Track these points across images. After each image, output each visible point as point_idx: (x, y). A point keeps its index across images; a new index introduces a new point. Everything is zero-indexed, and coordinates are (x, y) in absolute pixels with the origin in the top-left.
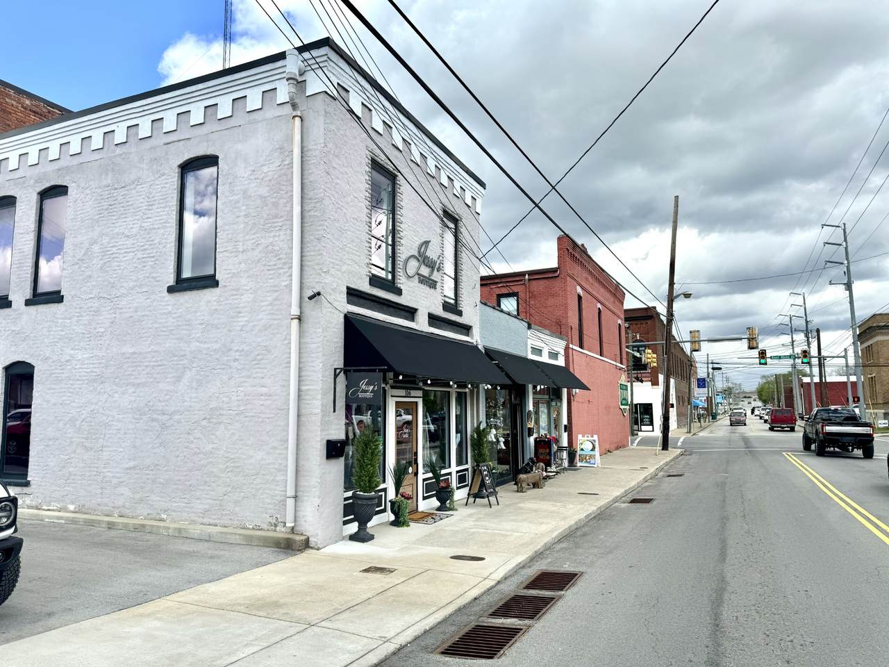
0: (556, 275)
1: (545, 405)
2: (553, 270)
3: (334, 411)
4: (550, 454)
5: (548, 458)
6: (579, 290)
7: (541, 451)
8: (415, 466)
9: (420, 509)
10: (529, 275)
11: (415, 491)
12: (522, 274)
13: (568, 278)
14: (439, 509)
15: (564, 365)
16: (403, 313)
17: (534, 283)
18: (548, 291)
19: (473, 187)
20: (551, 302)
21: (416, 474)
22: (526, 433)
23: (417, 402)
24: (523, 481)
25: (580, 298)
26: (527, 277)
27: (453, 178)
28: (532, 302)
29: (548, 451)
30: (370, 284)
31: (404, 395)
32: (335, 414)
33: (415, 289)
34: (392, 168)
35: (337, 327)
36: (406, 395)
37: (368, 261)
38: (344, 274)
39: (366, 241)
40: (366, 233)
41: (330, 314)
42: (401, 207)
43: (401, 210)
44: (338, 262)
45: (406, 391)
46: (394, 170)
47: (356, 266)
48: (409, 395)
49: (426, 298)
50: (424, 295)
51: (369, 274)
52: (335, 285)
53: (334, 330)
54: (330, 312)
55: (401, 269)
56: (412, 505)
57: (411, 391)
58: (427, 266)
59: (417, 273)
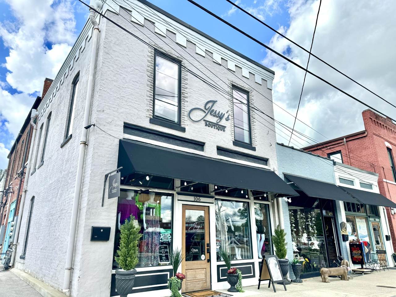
0: (365, 135)
1: (364, 220)
2: (363, 133)
3: (103, 206)
4: (362, 254)
5: (361, 257)
6: (387, 144)
7: (354, 252)
8: (207, 255)
9: (213, 289)
10: (346, 138)
11: (208, 274)
12: (342, 139)
13: (374, 136)
14: (229, 290)
15: (380, 193)
16: (191, 145)
17: (350, 143)
18: (361, 147)
19: (261, 73)
20: (364, 153)
21: (209, 261)
22: (341, 238)
23: (209, 207)
24: (325, 273)
25: (389, 150)
26: (345, 140)
27: (241, 67)
28: (351, 155)
29: (360, 252)
30: (150, 123)
31: (193, 200)
32: (103, 208)
33: (202, 130)
34: (176, 56)
35: (110, 147)
36: (195, 200)
37: (148, 108)
38: (121, 114)
39: (147, 96)
40: (147, 91)
41: (103, 138)
42: (186, 79)
43: (186, 81)
44: (115, 106)
45: (195, 197)
46: (178, 57)
47: (135, 110)
48: (198, 201)
49: (214, 136)
50: (212, 134)
51: (149, 116)
52: (110, 120)
53: (106, 149)
54: (103, 137)
55: (185, 116)
56: (205, 284)
57: (201, 198)
58: (214, 116)
59: (203, 120)
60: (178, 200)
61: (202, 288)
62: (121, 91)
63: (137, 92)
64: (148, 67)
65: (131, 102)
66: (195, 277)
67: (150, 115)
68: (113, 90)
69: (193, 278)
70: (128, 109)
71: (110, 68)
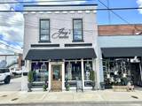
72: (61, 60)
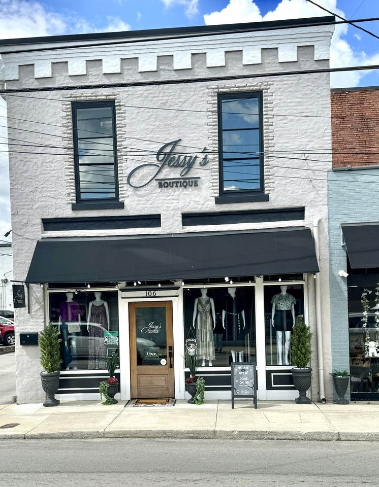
3: (29, 313)
8: (170, 359)
11: (171, 381)
14: (189, 402)
21: (172, 366)
23: (172, 301)
30: (73, 210)
33: (152, 196)
34: (104, 96)
35: (29, 252)
36: (148, 295)
37: (69, 191)
38: (37, 211)
39: (66, 175)
40: (66, 168)
41: (20, 244)
42: (123, 126)
43: (122, 129)
44: (28, 203)
45: (148, 292)
46: (108, 96)
47: (51, 200)
48: (152, 295)
49: (176, 200)
50: (172, 197)
51: (70, 202)
52: (25, 221)
53: (26, 254)
54: (21, 242)
55: (123, 184)
56: (166, 392)
57: (156, 292)
58: (176, 167)
59: (154, 179)
60: (122, 298)
61: (161, 396)
62: (34, 181)
63: (53, 175)
64: (64, 133)
65: (46, 191)
66: (152, 384)
67: (72, 200)
68: (24, 184)
69: (149, 384)
70: (44, 201)
71: (17, 158)
72: (168, 284)
